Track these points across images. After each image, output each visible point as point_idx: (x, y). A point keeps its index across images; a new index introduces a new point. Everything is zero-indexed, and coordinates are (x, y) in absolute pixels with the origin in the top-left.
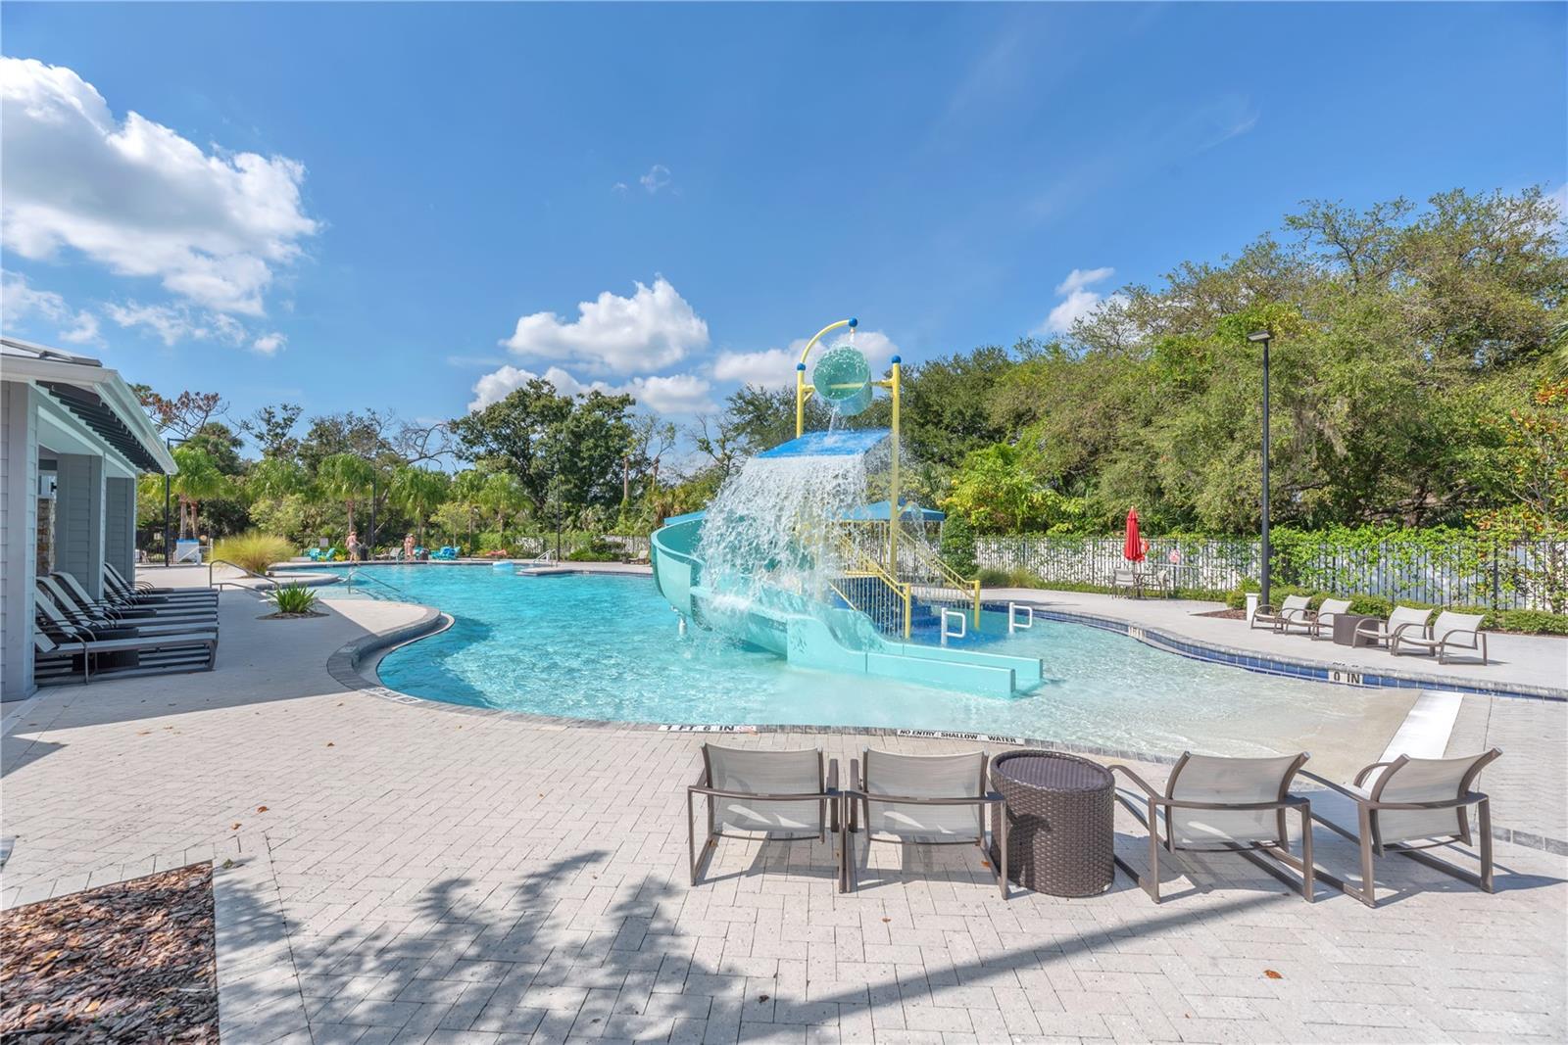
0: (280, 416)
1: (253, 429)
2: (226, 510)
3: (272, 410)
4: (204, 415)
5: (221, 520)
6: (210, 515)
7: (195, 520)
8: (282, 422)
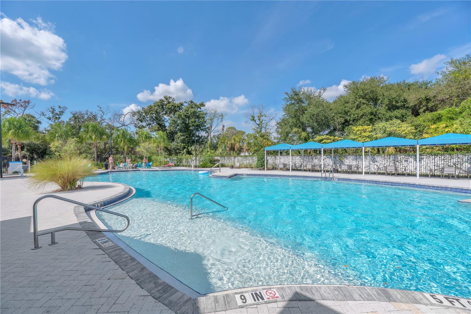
0: (57, 111)
1: (46, 115)
2: (35, 148)
3: (54, 108)
4: (24, 109)
5: (33, 153)
6: (28, 150)
7: (20, 153)
8: (59, 113)
